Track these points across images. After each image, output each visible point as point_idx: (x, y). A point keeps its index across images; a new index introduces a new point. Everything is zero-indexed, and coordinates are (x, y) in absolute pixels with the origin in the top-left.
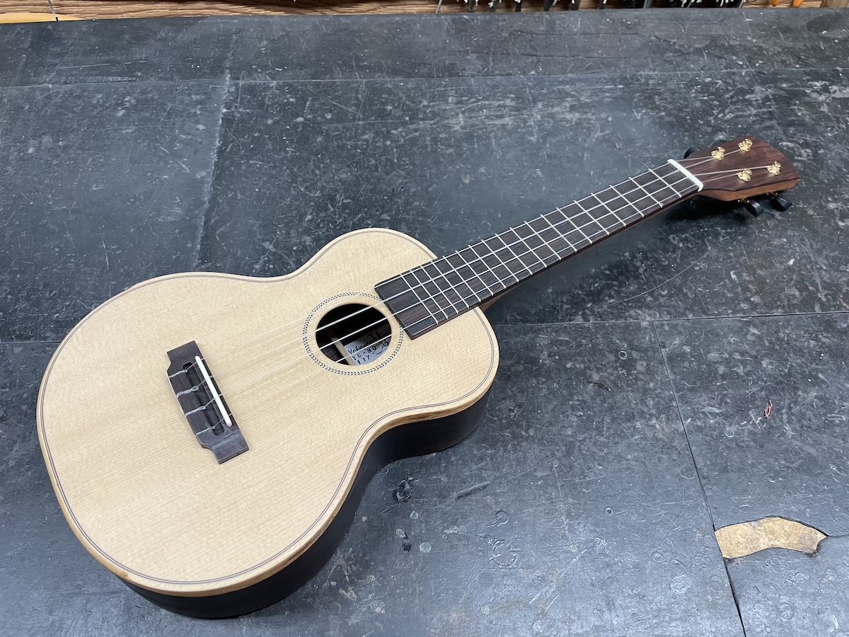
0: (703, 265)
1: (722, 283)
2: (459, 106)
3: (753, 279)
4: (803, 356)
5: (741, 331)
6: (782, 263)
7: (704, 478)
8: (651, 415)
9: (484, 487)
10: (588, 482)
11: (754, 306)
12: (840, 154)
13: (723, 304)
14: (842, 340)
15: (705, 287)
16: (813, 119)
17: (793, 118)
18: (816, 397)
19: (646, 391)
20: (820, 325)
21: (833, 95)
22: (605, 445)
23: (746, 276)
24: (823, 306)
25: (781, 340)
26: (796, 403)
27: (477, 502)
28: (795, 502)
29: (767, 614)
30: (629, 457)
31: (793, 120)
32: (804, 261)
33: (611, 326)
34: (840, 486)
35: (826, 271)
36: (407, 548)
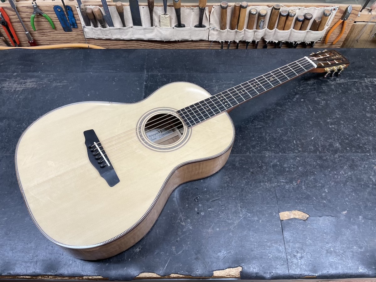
0: (286, 138)
1: (291, 144)
2: (216, 83)
3: (300, 143)
4: (311, 167)
5: (294, 159)
6: (310, 138)
7: (278, 199)
8: (266, 182)
9: (219, 199)
10: (247, 199)
11: (299, 151)
12: (334, 103)
13: (290, 150)
14: (324, 162)
15: (286, 145)
16: (328, 91)
17: (322, 90)
18: (313, 179)
19: (265, 175)
20: (318, 158)
21: (337, 82)
22: (252, 189)
23: (298, 142)
24: (320, 152)
25: (305, 162)
26: (307, 180)
27: (217, 203)
28: (302, 207)
29: (290, 234)
30: (258, 193)
31: (321, 91)
32: (316, 138)
33: (257, 156)
34: (315, 203)
35: (323, 141)
36: (198, 213)
